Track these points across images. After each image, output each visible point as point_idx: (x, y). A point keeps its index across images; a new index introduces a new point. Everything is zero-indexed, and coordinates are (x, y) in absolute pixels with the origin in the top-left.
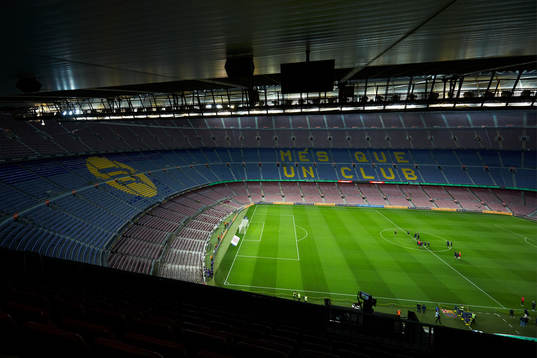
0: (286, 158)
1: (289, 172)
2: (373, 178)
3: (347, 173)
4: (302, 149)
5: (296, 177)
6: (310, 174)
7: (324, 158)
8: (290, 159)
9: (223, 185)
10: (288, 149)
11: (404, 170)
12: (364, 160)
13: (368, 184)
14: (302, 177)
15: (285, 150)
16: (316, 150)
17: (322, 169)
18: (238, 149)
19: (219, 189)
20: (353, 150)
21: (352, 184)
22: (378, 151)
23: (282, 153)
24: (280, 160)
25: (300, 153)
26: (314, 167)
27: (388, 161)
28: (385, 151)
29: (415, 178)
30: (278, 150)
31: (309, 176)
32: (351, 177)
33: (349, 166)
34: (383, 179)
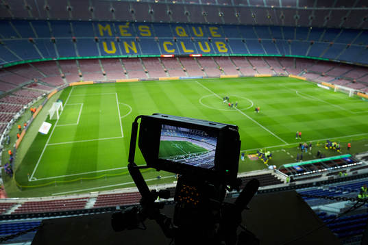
0: (106, 33)
1: (110, 48)
2: (192, 51)
3: (169, 47)
4: (123, 23)
5: (118, 53)
6: (131, 50)
7: (146, 33)
8: (110, 34)
9: (26, 66)
10: (108, 22)
11: (217, 44)
12: (184, 34)
13: (188, 57)
14: (124, 53)
15: (104, 23)
16: (138, 24)
17: (145, 44)
18: (44, 22)
19: (22, 72)
20: (174, 25)
21: (174, 58)
22: (196, 25)
23: (100, 27)
24: (99, 35)
25: (121, 27)
26: (137, 42)
27: (205, 36)
28: (202, 26)
29: (226, 50)
30: (96, 23)
31: (132, 52)
32: (173, 51)
33: (171, 41)
34: (200, 52)
